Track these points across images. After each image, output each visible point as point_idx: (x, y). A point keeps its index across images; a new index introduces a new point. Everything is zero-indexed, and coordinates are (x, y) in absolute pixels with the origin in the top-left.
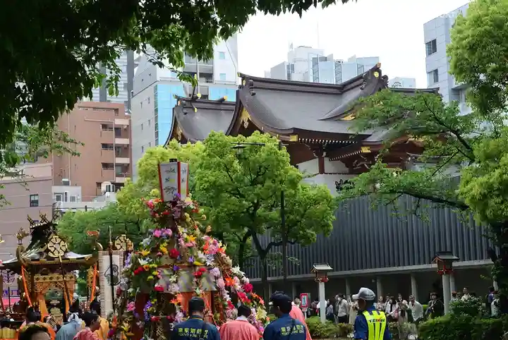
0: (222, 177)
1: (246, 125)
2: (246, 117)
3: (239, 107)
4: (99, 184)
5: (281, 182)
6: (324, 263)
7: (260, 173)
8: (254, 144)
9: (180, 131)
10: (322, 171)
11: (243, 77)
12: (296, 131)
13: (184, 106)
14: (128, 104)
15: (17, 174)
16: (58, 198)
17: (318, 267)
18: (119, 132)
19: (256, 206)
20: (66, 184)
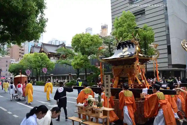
0: (36, 59)
1: (42, 51)
2: (42, 50)
3: (41, 48)
4: (18, 59)
5: (46, 61)
6: (52, 74)
7: (43, 59)
8: (42, 54)
9: (32, 51)
10: (54, 59)
11: (42, 43)
12: (50, 52)
13: (32, 47)
14: (24, 46)
15: (4, 57)
16: (11, 61)
17: (51, 74)
18: (22, 50)
19: (42, 64)
20: (13, 59)
